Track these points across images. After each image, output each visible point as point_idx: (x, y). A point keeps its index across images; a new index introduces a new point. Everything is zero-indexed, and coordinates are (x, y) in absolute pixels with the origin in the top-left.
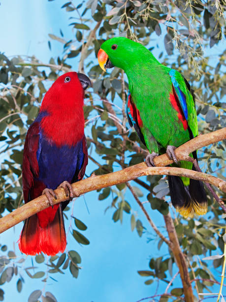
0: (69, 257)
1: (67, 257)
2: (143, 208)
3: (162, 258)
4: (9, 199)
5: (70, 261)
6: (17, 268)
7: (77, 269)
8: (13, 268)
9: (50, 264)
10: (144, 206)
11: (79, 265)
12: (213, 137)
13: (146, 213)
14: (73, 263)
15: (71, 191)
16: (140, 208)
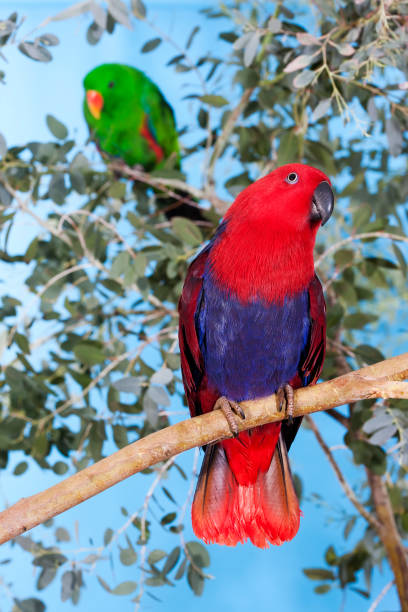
0: (186, 555)
2: (332, 459)
4: (64, 431)
5: (188, 563)
6: (80, 573)
7: (201, 578)
8: (73, 573)
9: (147, 567)
13: (337, 469)
14: (195, 567)
15: (290, 400)
16: (326, 458)
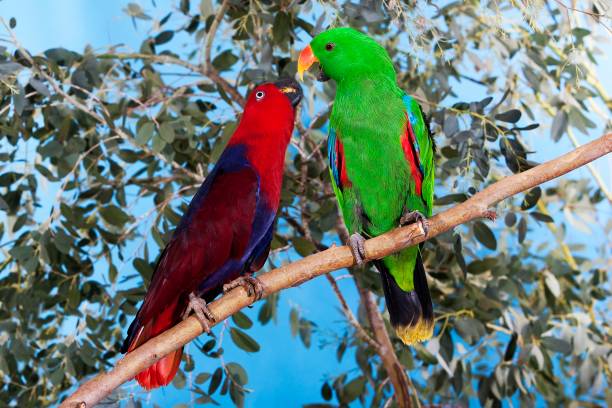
0: (227, 375)
1: (224, 377)
2: (336, 289)
3: (345, 377)
5: (229, 381)
7: (242, 393)
10: (338, 284)
11: (245, 388)
12: (525, 178)
14: (236, 384)
